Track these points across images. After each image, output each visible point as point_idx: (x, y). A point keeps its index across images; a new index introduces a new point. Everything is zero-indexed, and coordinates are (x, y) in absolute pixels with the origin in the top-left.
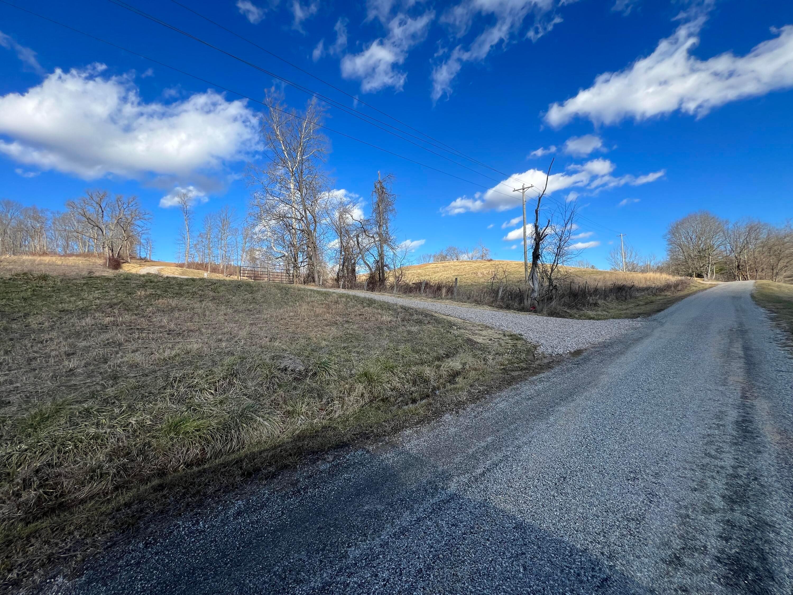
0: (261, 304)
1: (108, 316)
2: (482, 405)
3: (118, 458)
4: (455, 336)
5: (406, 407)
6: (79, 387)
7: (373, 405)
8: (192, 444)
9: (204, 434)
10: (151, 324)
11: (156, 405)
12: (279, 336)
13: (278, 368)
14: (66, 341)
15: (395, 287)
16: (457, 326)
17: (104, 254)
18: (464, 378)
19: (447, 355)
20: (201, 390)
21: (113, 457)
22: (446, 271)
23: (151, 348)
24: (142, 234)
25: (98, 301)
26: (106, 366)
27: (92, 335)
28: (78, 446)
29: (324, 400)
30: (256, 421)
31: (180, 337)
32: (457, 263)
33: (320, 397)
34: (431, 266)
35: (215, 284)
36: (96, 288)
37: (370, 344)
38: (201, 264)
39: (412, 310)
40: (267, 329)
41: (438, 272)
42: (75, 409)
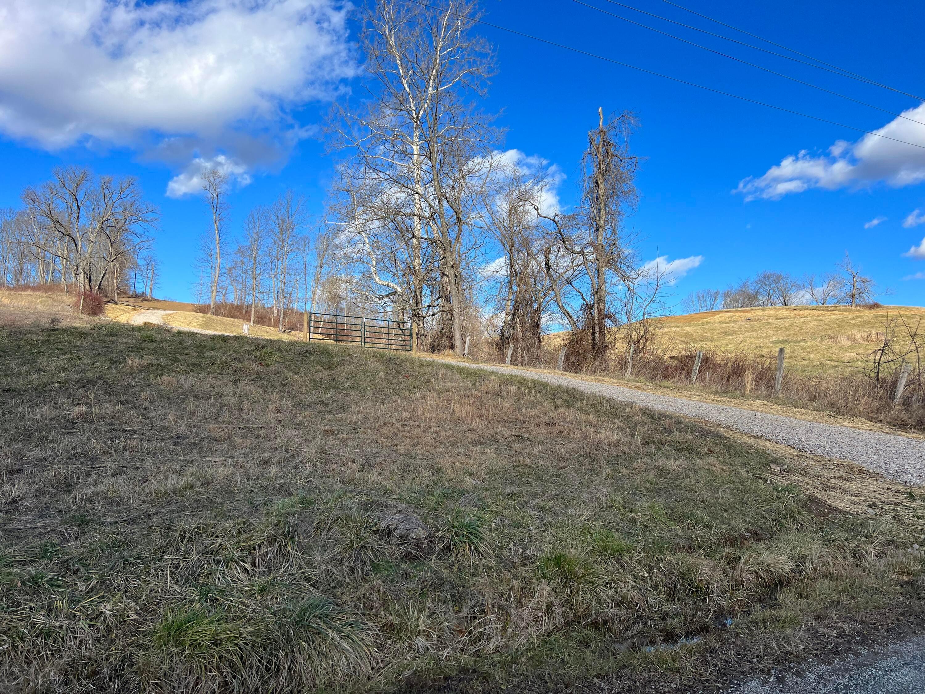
0: (347, 391)
1: (78, 404)
2: (846, 670)
3: (79, 679)
4: (776, 489)
5: (650, 650)
6: (24, 535)
7: (573, 634)
8: (206, 669)
9: (228, 652)
10: (147, 422)
11: (146, 582)
12: (378, 460)
13: (374, 528)
14: (9, 446)
15: (630, 365)
16: (781, 465)
17: (76, 285)
18: (801, 595)
19: (755, 533)
20: (227, 562)
21: (71, 677)
22: (756, 331)
23: (144, 470)
24: (140, 249)
25: (62, 375)
26: (69, 498)
27: (50, 437)
28: (17, 647)
29: (466, 610)
30: (325, 638)
31: (194, 451)
32: (783, 312)
33: (457, 600)
34: (717, 317)
35: (263, 347)
36: (61, 349)
37: (569, 493)
38: (238, 306)
39: (667, 420)
40: (355, 443)
41: (734, 333)
42: (16, 574)
